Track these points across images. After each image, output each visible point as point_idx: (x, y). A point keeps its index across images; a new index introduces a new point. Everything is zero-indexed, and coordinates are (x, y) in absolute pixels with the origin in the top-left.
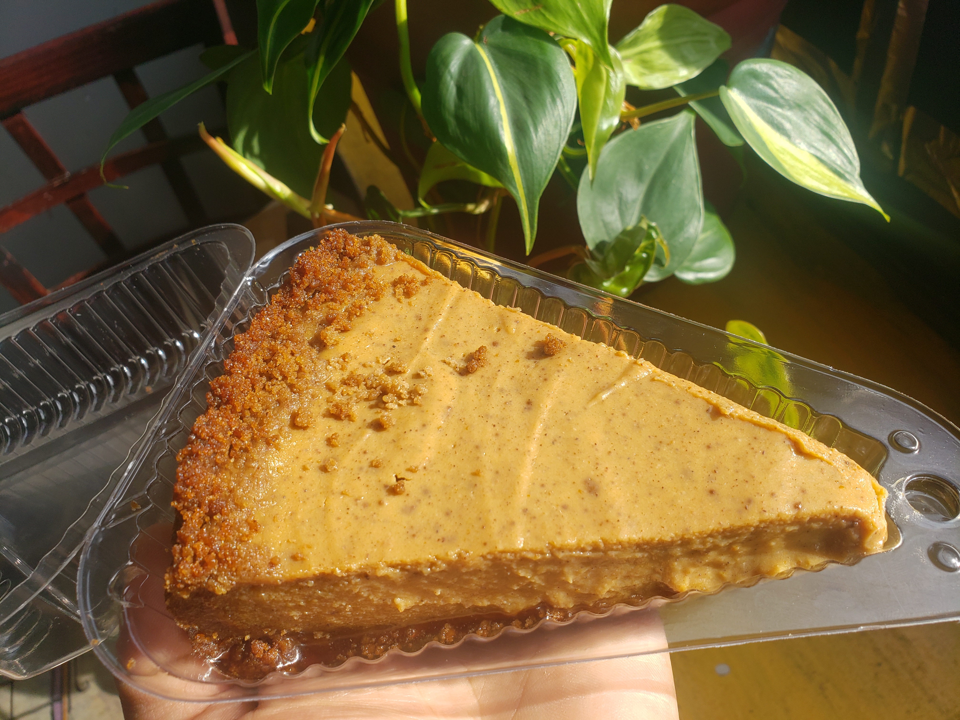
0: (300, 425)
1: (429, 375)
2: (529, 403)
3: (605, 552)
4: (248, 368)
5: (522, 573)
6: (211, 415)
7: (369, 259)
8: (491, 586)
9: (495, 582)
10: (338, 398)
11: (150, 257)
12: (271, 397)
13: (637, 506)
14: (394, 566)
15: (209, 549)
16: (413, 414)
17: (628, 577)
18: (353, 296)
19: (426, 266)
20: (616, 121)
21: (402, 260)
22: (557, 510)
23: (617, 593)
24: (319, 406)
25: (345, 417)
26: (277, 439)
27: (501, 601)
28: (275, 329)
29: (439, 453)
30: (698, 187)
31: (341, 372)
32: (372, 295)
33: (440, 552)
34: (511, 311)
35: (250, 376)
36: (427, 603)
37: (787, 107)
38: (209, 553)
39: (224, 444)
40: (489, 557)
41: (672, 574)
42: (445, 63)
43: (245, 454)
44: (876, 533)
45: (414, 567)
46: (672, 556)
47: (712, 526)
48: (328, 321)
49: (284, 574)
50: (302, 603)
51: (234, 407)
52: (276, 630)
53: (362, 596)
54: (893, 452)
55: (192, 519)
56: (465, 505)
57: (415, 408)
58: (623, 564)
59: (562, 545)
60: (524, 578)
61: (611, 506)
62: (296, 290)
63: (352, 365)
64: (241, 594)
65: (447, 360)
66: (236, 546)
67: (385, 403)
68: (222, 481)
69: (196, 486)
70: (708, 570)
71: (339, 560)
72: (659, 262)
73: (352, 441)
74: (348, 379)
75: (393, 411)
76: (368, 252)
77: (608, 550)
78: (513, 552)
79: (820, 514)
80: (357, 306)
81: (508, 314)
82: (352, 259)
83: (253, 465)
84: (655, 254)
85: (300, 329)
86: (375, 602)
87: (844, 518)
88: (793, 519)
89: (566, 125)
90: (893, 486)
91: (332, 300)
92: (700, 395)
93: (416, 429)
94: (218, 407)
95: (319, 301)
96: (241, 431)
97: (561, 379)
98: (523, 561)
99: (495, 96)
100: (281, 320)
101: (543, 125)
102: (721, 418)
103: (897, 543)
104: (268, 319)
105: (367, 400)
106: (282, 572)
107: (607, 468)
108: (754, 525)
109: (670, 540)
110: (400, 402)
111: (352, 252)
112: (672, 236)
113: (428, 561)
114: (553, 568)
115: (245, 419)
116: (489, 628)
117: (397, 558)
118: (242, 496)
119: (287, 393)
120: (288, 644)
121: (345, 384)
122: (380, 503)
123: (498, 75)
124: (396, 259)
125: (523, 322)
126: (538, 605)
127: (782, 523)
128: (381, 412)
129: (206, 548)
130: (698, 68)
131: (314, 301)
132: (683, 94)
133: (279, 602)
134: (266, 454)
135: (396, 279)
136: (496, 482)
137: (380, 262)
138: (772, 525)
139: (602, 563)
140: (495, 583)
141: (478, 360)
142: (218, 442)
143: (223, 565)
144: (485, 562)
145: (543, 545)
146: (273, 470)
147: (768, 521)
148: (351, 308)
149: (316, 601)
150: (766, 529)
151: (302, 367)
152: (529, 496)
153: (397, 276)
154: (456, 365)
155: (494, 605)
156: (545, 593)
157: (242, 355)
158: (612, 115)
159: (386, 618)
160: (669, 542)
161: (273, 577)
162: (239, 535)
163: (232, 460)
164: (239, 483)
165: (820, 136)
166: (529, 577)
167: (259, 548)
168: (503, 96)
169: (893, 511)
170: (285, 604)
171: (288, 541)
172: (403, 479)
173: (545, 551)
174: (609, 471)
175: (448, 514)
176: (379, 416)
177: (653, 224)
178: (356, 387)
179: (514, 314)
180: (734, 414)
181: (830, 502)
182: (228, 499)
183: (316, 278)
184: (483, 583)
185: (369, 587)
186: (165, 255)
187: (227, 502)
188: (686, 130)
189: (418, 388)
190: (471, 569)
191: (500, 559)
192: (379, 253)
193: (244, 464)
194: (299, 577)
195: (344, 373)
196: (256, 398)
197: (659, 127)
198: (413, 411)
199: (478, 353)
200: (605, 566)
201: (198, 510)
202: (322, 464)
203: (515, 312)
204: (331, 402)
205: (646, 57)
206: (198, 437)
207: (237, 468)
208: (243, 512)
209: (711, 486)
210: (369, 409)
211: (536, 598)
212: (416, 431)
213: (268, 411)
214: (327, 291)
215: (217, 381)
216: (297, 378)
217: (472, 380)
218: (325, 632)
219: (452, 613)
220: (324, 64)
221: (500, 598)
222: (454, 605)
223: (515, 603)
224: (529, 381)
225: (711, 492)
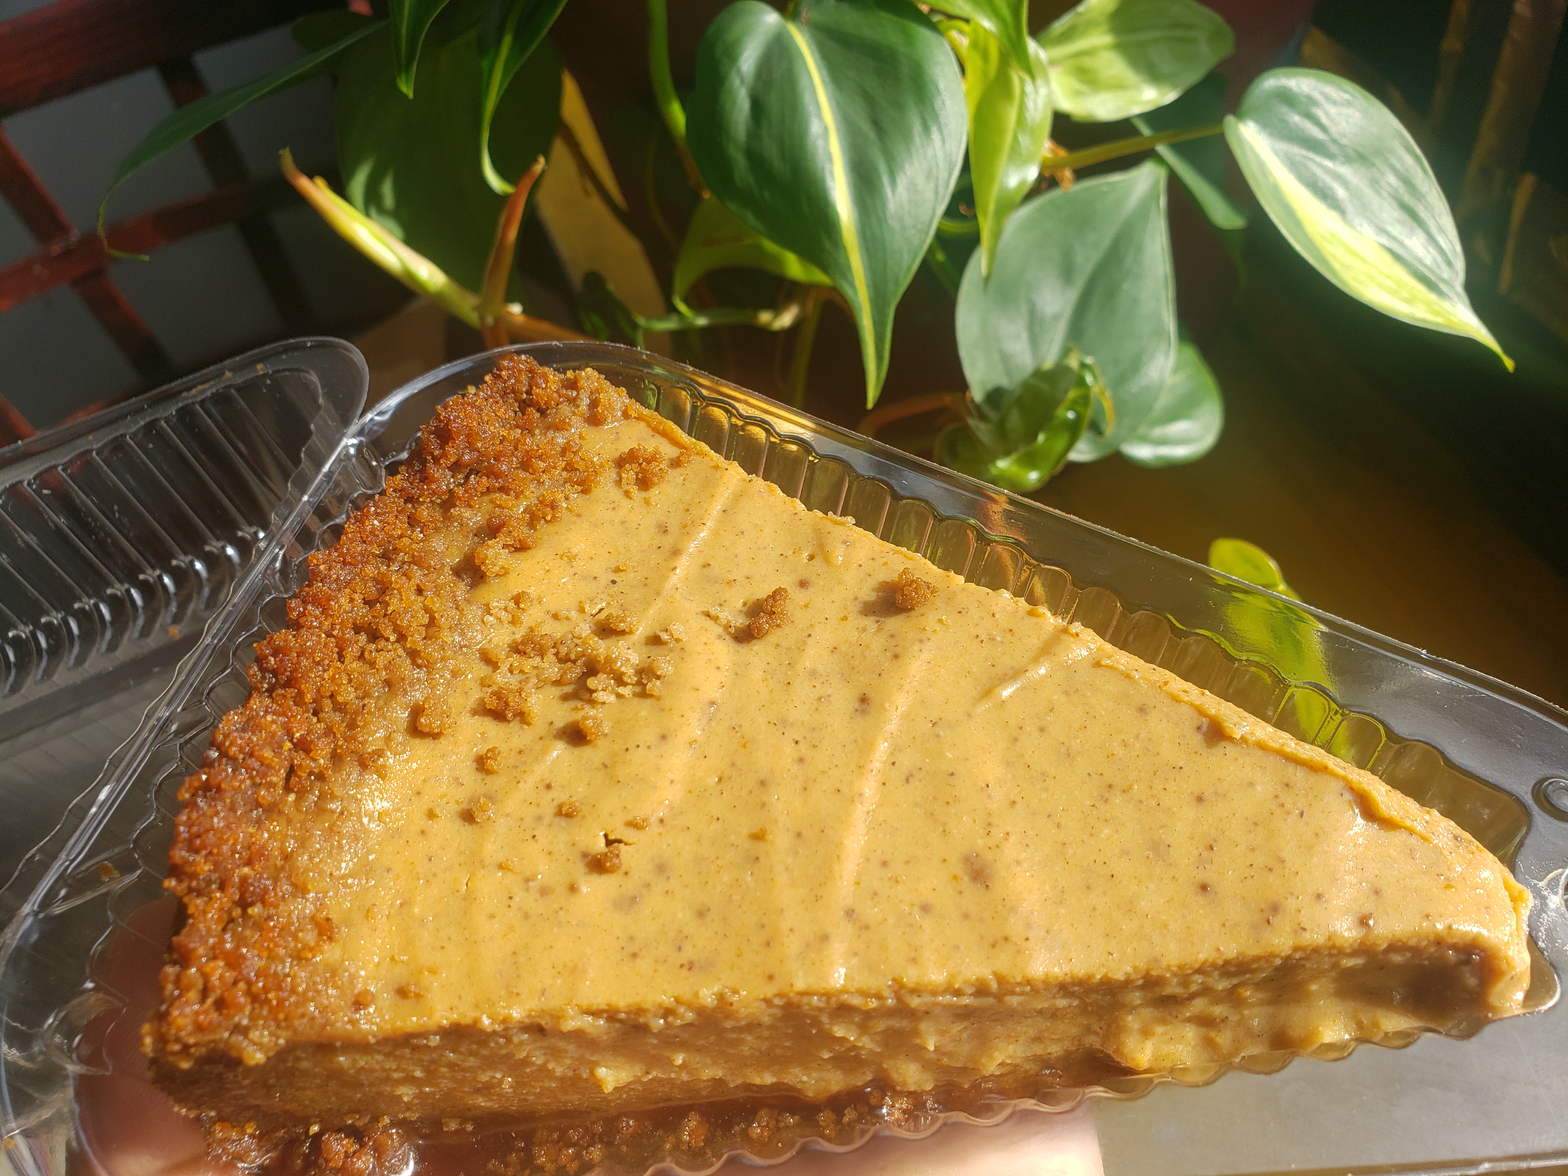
0: (426, 730)
1: (678, 640)
2: (864, 700)
3: (999, 997)
4: (332, 616)
5: (839, 1031)
6: (252, 709)
7: (574, 414)
8: (778, 1051)
9: (787, 1044)
10: (502, 678)
11: (180, 392)
12: (374, 674)
13: (1063, 911)
14: (596, 1014)
15: (235, 974)
16: (643, 713)
17: (1038, 1039)
18: (540, 483)
19: (680, 431)
20: (1032, 174)
21: (635, 418)
22: (910, 914)
23: (1016, 1066)
24: (466, 693)
25: (514, 716)
26: (380, 756)
27: (797, 1077)
28: (390, 542)
29: (690, 792)
30: (1167, 297)
31: (511, 628)
32: (576, 483)
33: (684, 989)
34: (836, 523)
35: (335, 633)
36: (657, 1076)
37: (1342, 159)
38: (235, 983)
39: (274, 768)
40: (777, 1001)
41: (1122, 1035)
42: (732, 55)
43: (318, 784)
44: (1512, 978)
45: (632, 1016)
46: (1123, 1005)
47: (1203, 954)
48: (491, 530)
49: (382, 1024)
50: (418, 1074)
51: (301, 694)
52: (369, 1117)
53: (533, 1064)
54: (1540, 819)
55: (205, 913)
56: (735, 897)
57: (648, 702)
58: (1031, 1017)
59: (918, 984)
60: (843, 1039)
61: (1013, 910)
62: (432, 469)
63: (532, 616)
64: (298, 1059)
65: (713, 612)
66: (291, 967)
67: (592, 691)
68: (270, 838)
69: (215, 851)
70: (1188, 1029)
71: (489, 999)
72: (1096, 428)
73: (525, 763)
74: (523, 643)
75: (605, 706)
76: (573, 401)
77: (1005, 994)
78: (823, 995)
79: (1408, 938)
80: (547, 502)
81: (830, 527)
82: (543, 412)
83: (332, 806)
84: (1089, 413)
85: (438, 544)
86: (558, 1074)
87: (1454, 947)
88: (1356, 945)
89: (946, 175)
90: (1541, 884)
91: (501, 489)
92: (1186, 699)
93: (648, 744)
94: (271, 691)
95: (476, 490)
96: (312, 741)
97: (925, 656)
98: (843, 1011)
99: (820, 116)
100: (401, 525)
101: (905, 173)
102: (1223, 744)
103: (1552, 997)
104: (376, 522)
105: (557, 683)
106: (378, 1020)
107: (1008, 834)
108: (1283, 954)
109: (1122, 979)
110: (621, 690)
111: (542, 399)
112: (1120, 381)
113: (660, 1006)
114: (897, 1023)
115: (321, 715)
116: (773, 1123)
117: (599, 1000)
118: (307, 870)
119: (405, 667)
120: (393, 1140)
121: (518, 652)
122: (573, 888)
123: (827, 79)
124: (626, 415)
125: (857, 545)
126: (867, 1085)
127: (1335, 952)
128: (583, 709)
129: (228, 974)
130: (1174, 87)
131: (466, 491)
132: (1145, 130)
133: (372, 1071)
134: (358, 785)
135: (624, 453)
136: (796, 853)
137: (594, 420)
138: (1316, 956)
139: (993, 1015)
140: (788, 1047)
141: (770, 615)
142: (262, 765)
143: (261, 1008)
144: (770, 1011)
145: (882, 983)
146: (371, 818)
147: (1311, 948)
148: (536, 505)
149: (444, 1070)
150: (1303, 962)
151: (435, 618)
152: (858, 883)
153: (624, 447)
154: (729, 621)
155: (784, 1084)
156: (880, 1064)
157: (321, 592)
158: (1026, 162)
159: (579, 1100)
160: (1121, 982)
161: (360, 1030)
162: (296, 946)
163: (292, 797)
164: (303, 843)
165: (1397, 214)
166: (852, 1038)
167: (334, 973)
168: (835, 119)
169: (1542, 934)
170: (385, 1074)
171: (392, 959)
172: (619, 841)
173: (886, 993)
174: (1013, 839)
175: (701, 914)
176: (578, 716)
177: (1089, 360)
178: (538, 659)
179: (840, 528)
180: (1248, 737)
181: (1427, 916)
182: (279, 874)
183: (471, 447)
184: (764, 1046)
185: (545, 1048)
186: (209, 388)
187: (276, 880)
188: (1152, 196)
189: (655, 664)
190: (743, 1023)
191: (799, 1007)
192: (594, 404)
193: (316, 803)
194: (409, 1030)
195: (516, 630)
196: (344, 676)
197: (1105, 189)
198: (644, 708)
199: (771, 601)
200: (996, 1020)
201: (218, 895)
202: (465, 806)
203: (843, 524)
204: (489, 686)
205: (1087, 62)
206: (223, 754)
207: (301, 812)
208: (307, 900)
209: (1203, 876)
210: (561, 702)
211: (864, 1073)
212: (649, 747)
213: (366, 701)
214: (492, 473)
215: (269, 643)
216: (424, 638)
217: (759, 651)
218: (464, 1119)
219: (704, 1093)
220: (512, 49)
221: (796, 1071)
222: (708, 1080)
223: (823, 1080)
224: (865, 658)
225: (1204, 888)
